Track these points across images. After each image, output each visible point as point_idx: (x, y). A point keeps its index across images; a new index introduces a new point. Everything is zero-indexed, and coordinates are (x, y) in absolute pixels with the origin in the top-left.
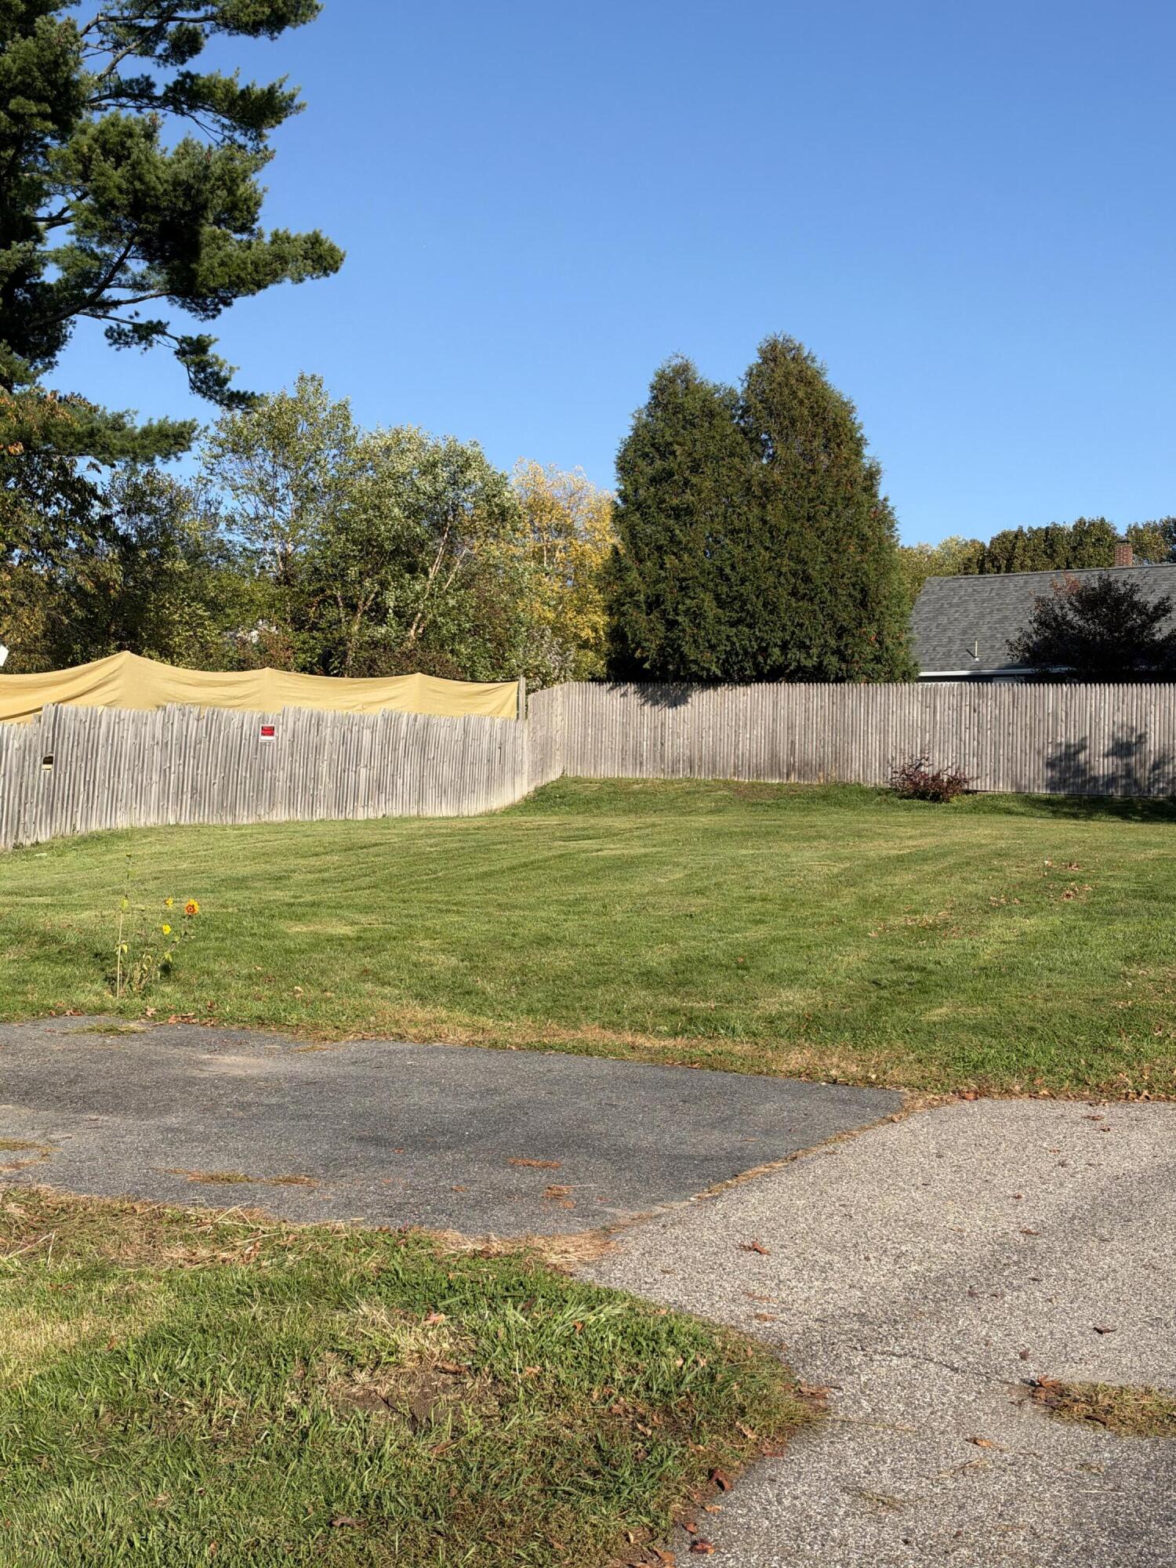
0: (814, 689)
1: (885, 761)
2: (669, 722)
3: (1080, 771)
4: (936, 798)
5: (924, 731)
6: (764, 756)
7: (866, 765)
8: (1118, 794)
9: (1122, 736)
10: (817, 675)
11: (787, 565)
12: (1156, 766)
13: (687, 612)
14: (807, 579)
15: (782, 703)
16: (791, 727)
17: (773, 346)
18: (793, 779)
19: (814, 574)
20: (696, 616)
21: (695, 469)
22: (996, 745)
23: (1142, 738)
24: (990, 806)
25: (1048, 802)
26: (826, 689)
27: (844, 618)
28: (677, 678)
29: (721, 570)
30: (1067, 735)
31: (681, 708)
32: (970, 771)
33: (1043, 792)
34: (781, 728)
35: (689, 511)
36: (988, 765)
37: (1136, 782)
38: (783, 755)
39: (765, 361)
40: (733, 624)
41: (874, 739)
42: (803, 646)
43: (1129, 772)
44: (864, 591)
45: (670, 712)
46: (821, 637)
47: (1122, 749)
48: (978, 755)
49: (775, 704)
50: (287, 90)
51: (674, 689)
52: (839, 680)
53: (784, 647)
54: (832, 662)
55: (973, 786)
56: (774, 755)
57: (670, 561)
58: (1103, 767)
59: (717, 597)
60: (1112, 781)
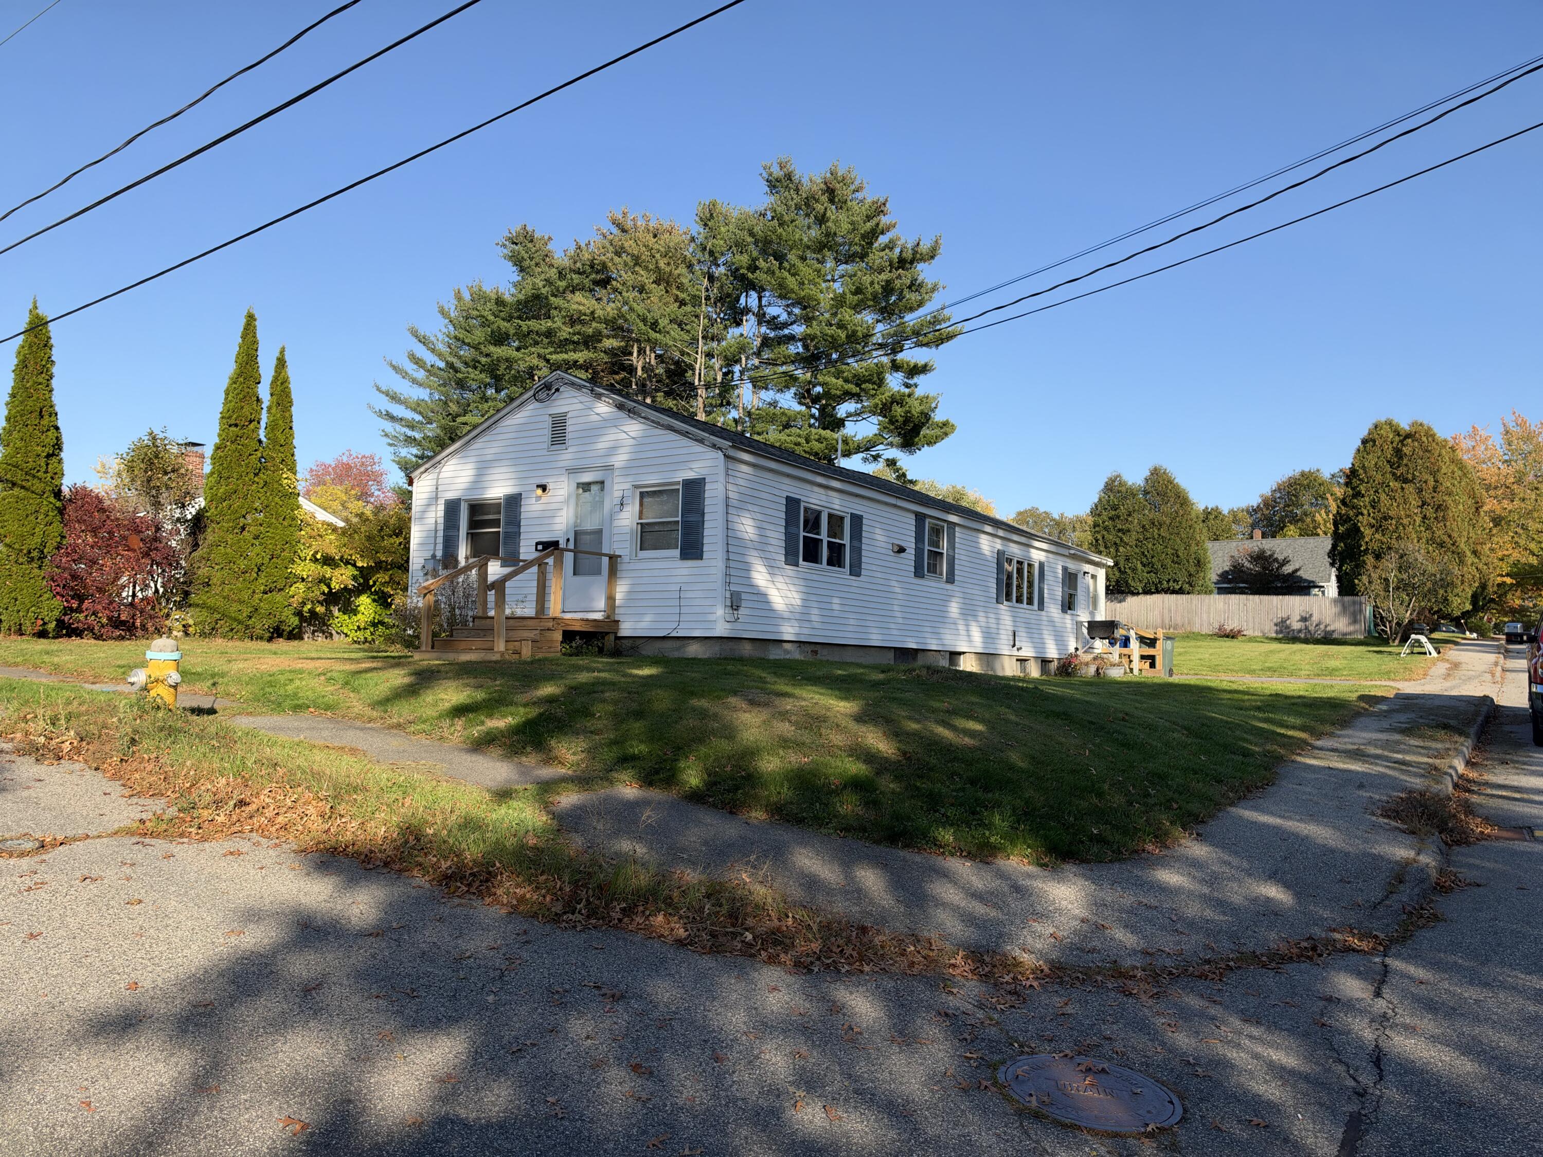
0: (1179, 597)
1: (1210, 624)
2: (1118, 609)
3: (1288, 627)
4: (1233, 637)
5: (1225, 612)
6: (1159, 621)
7: (1202, 625)
8: (1302, 636)
9: (1304, 614)
10: (1180, 591)
11: (1170, 551)
12: (1317, 625)
13: (1129, 568)
14: (1178, 556)
15: (1166, 602)
16: (1170, 611)
17: (1155, 469)
18: (1172, 630)
19: (1180, 554)
20: (1134, 570)
21: (1129, 515)
22: (1254, 618)
23: (1311, 615)
24: (1252, 640)
25: (1276, 639)
26: (1184, 597)
27: (1192, 570)
28: (1122, 592)
29: (1143, 553)
30: (1282, 614)
31: (1123, 604)
32: (1245, 627)
33: (1274, 635)
34: (1166, 611)
35: (1129, 531)
36: (1251, 625)
37: (1309, 631)
38: (1167, 621)
39: (1152, 474)
40: (1148, 573)
41: (1205, 616)
42: (1175, 581)
43: (1306, 628)
44: (1199, 562)
45: (1118, 605)
46: (1182, 577)
47: (1304, 619)
48: (1247, 622)
49: (1163, 602)
50: (931, 363)
51: (1120, 597)
52: (1188, 593)
53: (1168, 581)
54: (1186, 587)
55: (1245, 633)
56: (1163, 621)
57: (1121, 549)
58: (1296, 625)
59: (1141, 563)
60: (1300, 631)
